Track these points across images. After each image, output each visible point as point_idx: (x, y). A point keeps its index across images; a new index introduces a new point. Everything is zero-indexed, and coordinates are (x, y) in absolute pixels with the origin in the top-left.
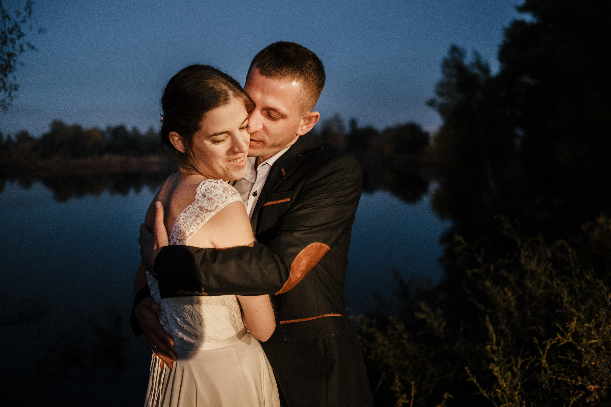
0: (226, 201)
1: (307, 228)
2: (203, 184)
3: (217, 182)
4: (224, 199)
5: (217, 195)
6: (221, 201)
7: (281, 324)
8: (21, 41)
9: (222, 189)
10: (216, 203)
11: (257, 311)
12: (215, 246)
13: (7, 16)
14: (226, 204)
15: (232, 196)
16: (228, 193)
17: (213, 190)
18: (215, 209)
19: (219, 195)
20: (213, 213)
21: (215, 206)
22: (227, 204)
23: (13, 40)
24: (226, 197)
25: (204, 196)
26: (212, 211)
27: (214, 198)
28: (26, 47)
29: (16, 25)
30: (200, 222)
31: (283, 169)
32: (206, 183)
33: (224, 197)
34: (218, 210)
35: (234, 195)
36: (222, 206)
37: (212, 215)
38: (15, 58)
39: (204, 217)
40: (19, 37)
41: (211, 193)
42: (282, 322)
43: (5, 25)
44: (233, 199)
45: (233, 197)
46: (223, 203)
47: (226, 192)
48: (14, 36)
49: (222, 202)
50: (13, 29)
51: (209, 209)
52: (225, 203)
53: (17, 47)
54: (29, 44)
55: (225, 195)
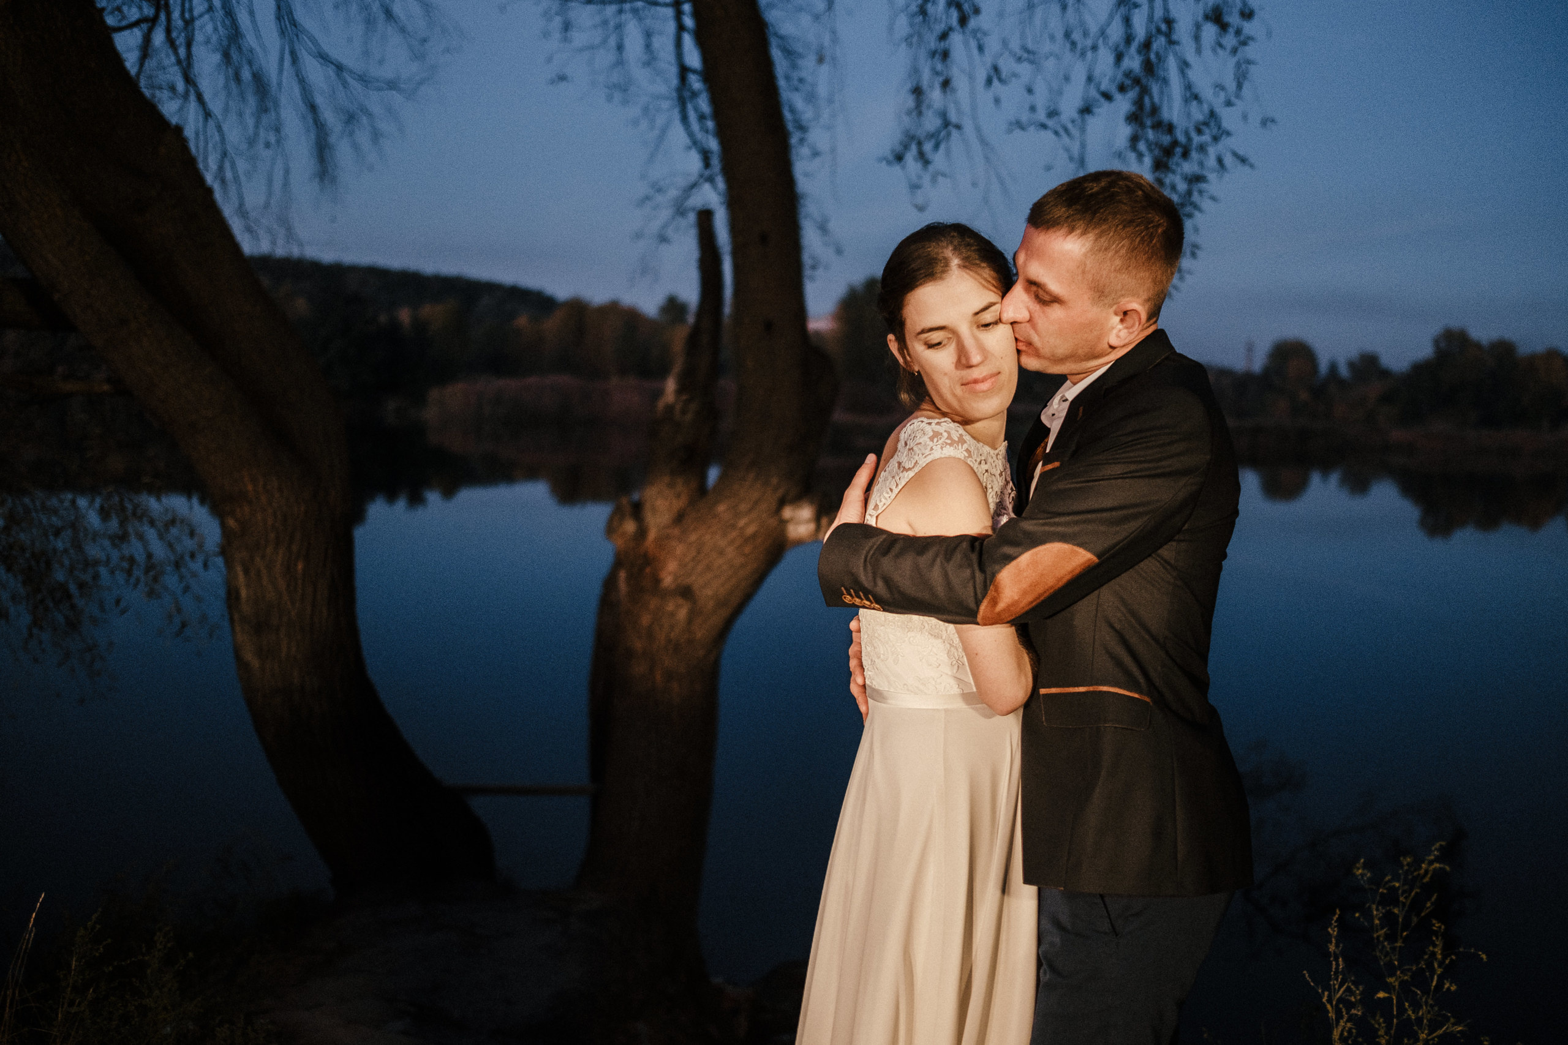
0: (930, 454)
1: (1049, 515)
2: (911, 425)
3: (930, 424)
4: (927, 452)
5: (920, 443)
6: (923, 454)
7: (1041, 693)
8: (1220, 146)
9: (931, 434)
10: (916, 458)
11: (977, 654)
12: (916, 533)
13: (1196, 97)
14: (929, 459)
15: (942, 448)
16: (938, 441)
17: (917, 435)
18: (913, 467)
19: (923, 443)
20: (911, 474)
23: (1202, 148)
24: (932, 449)
25: (906, 444)
26: (910, 469)
27: (915, 448)
28: (1228, 160)
29: (1212, 114)
30: (894, 488)
31: (1081, 409)
32: (914, 423)
33: (929, 448)
34: (916, 470)
35: (948, 446)
36: (923, 462)
37: (908, 475)
38: (1203, 186)
39: (900, 479)
40: (1216, 139)
41: (914, 440)
42: (1043, 691)
43: (1189, 115)
44: (944, 452)
45: (944, 449)
46: (925, 457)
47: (935, 440)
48: (1206, 138)
49: (924, 456)
50: (1206, 124)
51: (907, 467)
52: (927, 458)
53: (1211, 162)
54: (1235, 155)
55: (931, 444)
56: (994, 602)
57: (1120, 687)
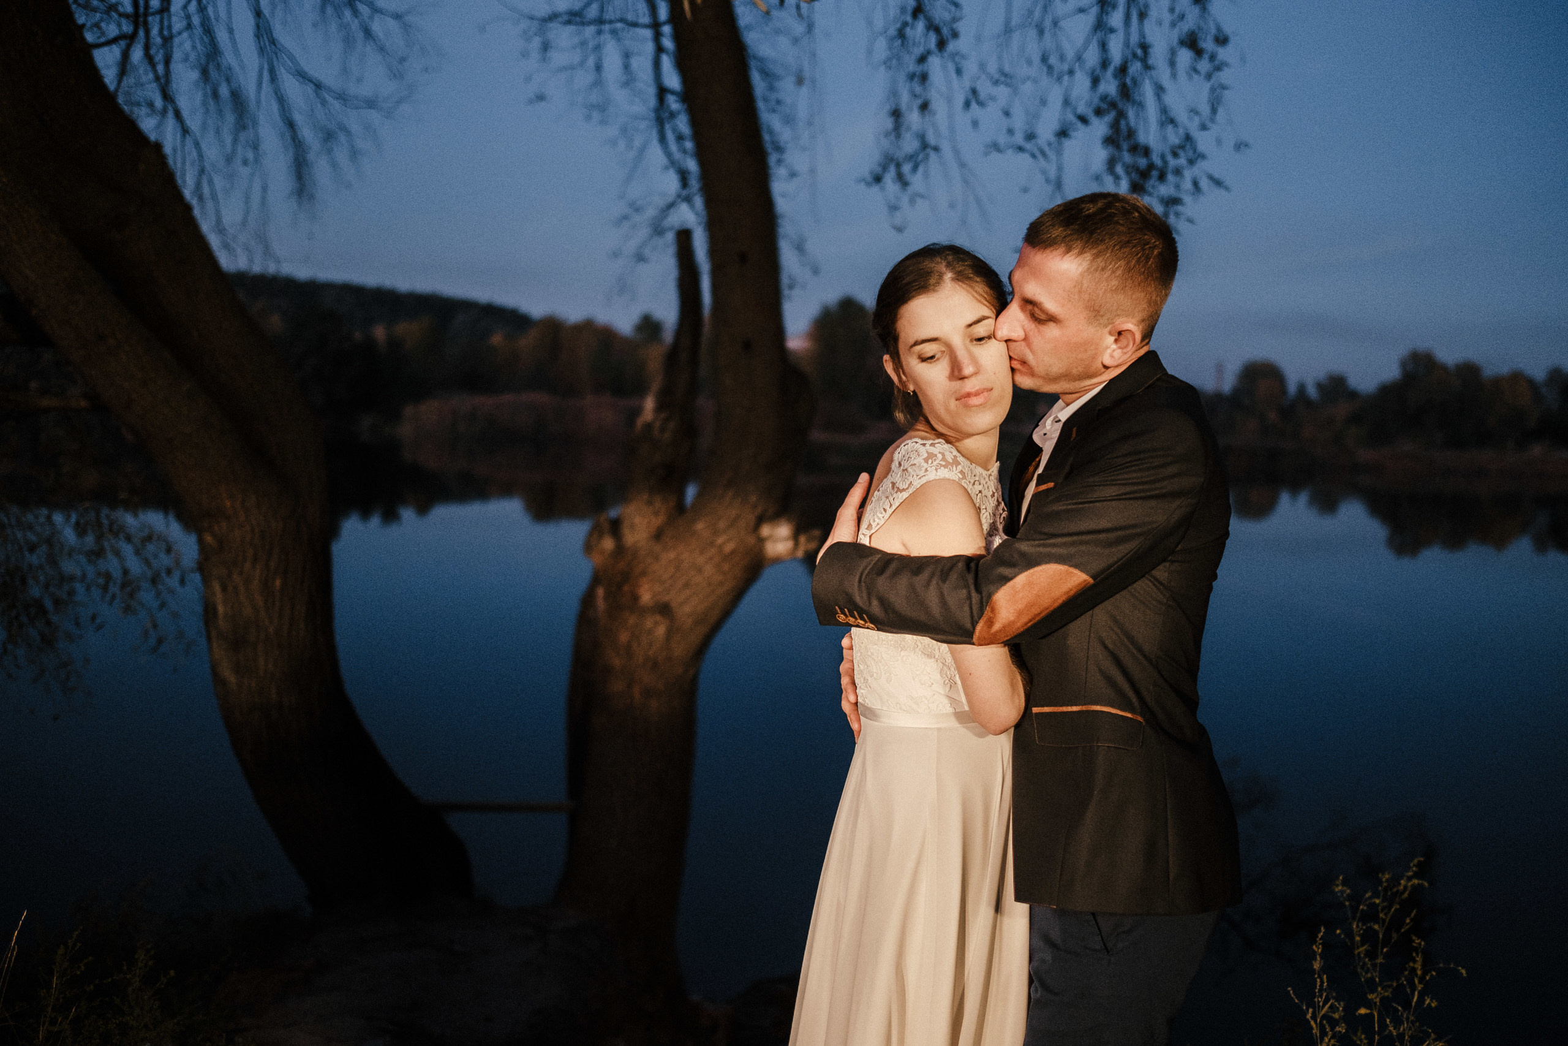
0: (925, 476)
1: (1045, 537)
2: (904, 446)
3: (924, 445)
4: (922, 473)
5: (915, 464)
6: (917, 476)
7: (1034, 712)
8: (1196, 169)
9: (926, 455)
10: (911, 479)
11: (970, 674)
12: (908, 551)
13: (1172, 121)
14: (924, 480)
15: (936, 470)
16: (932, 463)
17: (911, 456)
18: (907, 488)
19: (917, 464)
20: (905, 495)
21: (908, 483)
22: (924, 482)
23: (1178, 172)
24: (926, 470)
25: (900, 464)
26: (904, 490)
27: (909, 469)
28: (1204, 183)
29: (1188, 138)
30: (887, 508)
31: (1075, 429)
32: (908, 444)
33: (924, 469)
34: (911, 491)
35: (942, 468)
36: (917, 484)
37: (902, 496)
38: (1180, 208)
39: (894, 499)
40: (1191, 162)
41: (908, 461)
42: (1035, 710)
43: (1165, 138)
44: (938, 474)
46: (920, 478)
47: (930, 461)
48: (1182, 161)
49: (918, 477)
50: (1182, 147)
51: (901, 488)
52: (922, 479)
53: (1187, 185)
54: (1211, 178)
55: (925, 465)
56: (990, 623)
57: (1112, 706)
